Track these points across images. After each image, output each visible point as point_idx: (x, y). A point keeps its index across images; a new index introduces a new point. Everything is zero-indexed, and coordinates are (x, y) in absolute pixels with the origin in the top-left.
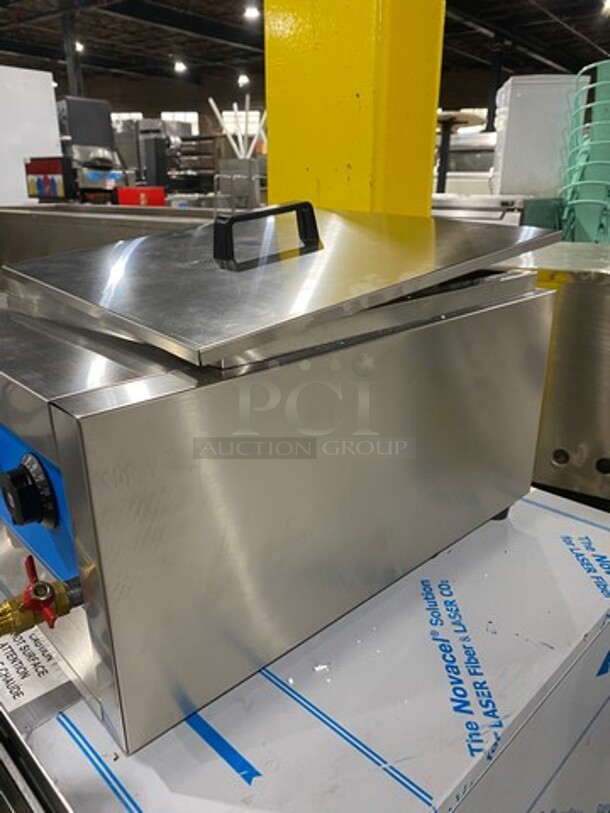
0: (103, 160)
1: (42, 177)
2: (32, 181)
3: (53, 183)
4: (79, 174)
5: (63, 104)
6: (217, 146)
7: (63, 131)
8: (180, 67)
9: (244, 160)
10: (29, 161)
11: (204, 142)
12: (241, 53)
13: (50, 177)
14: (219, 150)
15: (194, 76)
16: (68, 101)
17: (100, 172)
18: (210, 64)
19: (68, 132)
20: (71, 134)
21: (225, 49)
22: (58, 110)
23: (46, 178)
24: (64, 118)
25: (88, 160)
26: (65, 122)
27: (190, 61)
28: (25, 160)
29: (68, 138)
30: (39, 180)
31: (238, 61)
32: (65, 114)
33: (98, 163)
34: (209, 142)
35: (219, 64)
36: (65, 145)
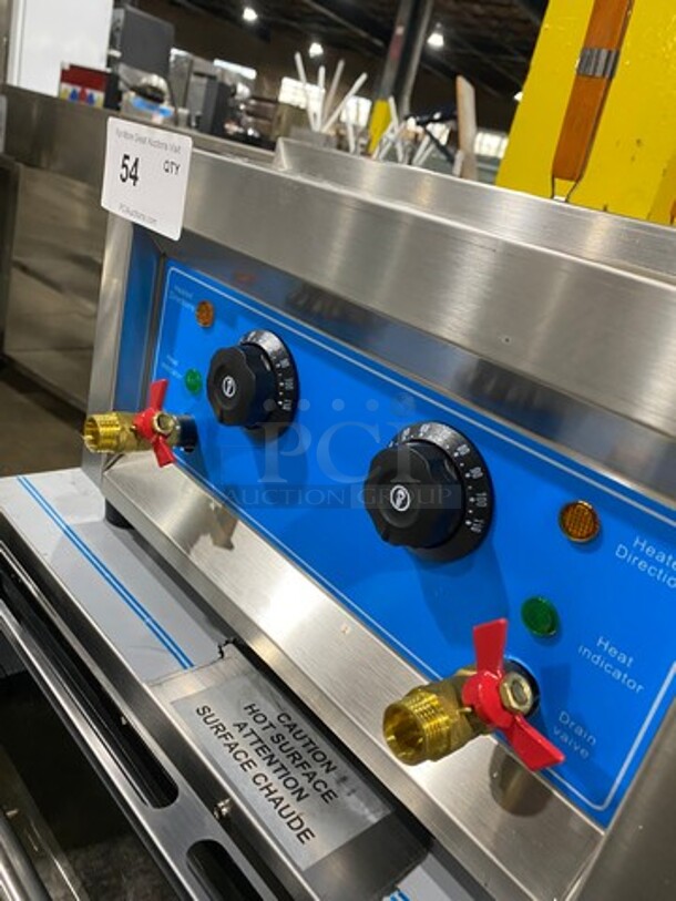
0: (156, 89)
1: (78, 89)
2: (66, 91)
3: (91, 99)
4: (125, 97)
5: (121, 14)
6: (278, 113)
7: (112, 44)
8: (250, 15)
9: (319, 134)
10: (67, 67)
11: (264, 104)
12: (323, 19)
13: (88, 91)
14: (280, 118)
15: (263, 30)
16: (127, 13)
17: (149, 102)
18: (284, 21)
19: (117, 46)
20: (121, 50)
21: (305, 10)
22: (113, 17)
23: (83, 92)
24: (118, 29)
25: (138, 85)
26: (118, 35)
27: (264, 13)
28: (62, 64)
29: (117, 54)
30: (74, 92)
31: (315, 26)
32: (120, 25)
33: (149, 92)
34: (271, 106)
35: (294, 24)
36: (111, 61)
